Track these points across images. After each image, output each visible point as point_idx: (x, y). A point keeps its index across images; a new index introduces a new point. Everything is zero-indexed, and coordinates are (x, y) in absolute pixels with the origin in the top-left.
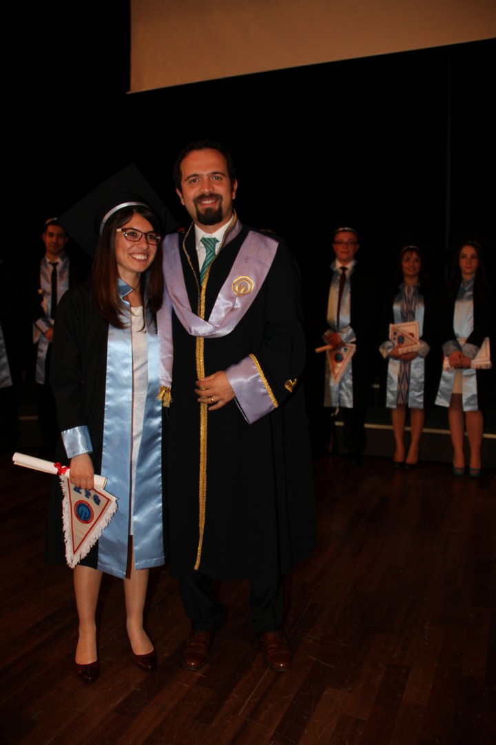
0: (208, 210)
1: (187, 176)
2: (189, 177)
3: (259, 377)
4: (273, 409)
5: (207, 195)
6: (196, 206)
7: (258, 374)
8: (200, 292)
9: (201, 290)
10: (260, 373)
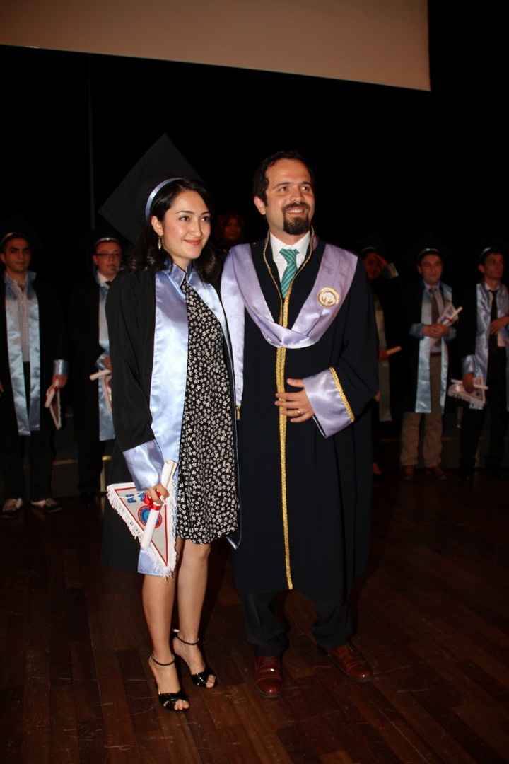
0: (297, 220)
1: (277, 183)
2: (278, 185)
3: (336, 393)
4: (350, 423)
5: (298, 203)
6: (284, 214)
7: (336, 390)
8: (283, 304)
9: (283, 302)
10: (339, 389)
